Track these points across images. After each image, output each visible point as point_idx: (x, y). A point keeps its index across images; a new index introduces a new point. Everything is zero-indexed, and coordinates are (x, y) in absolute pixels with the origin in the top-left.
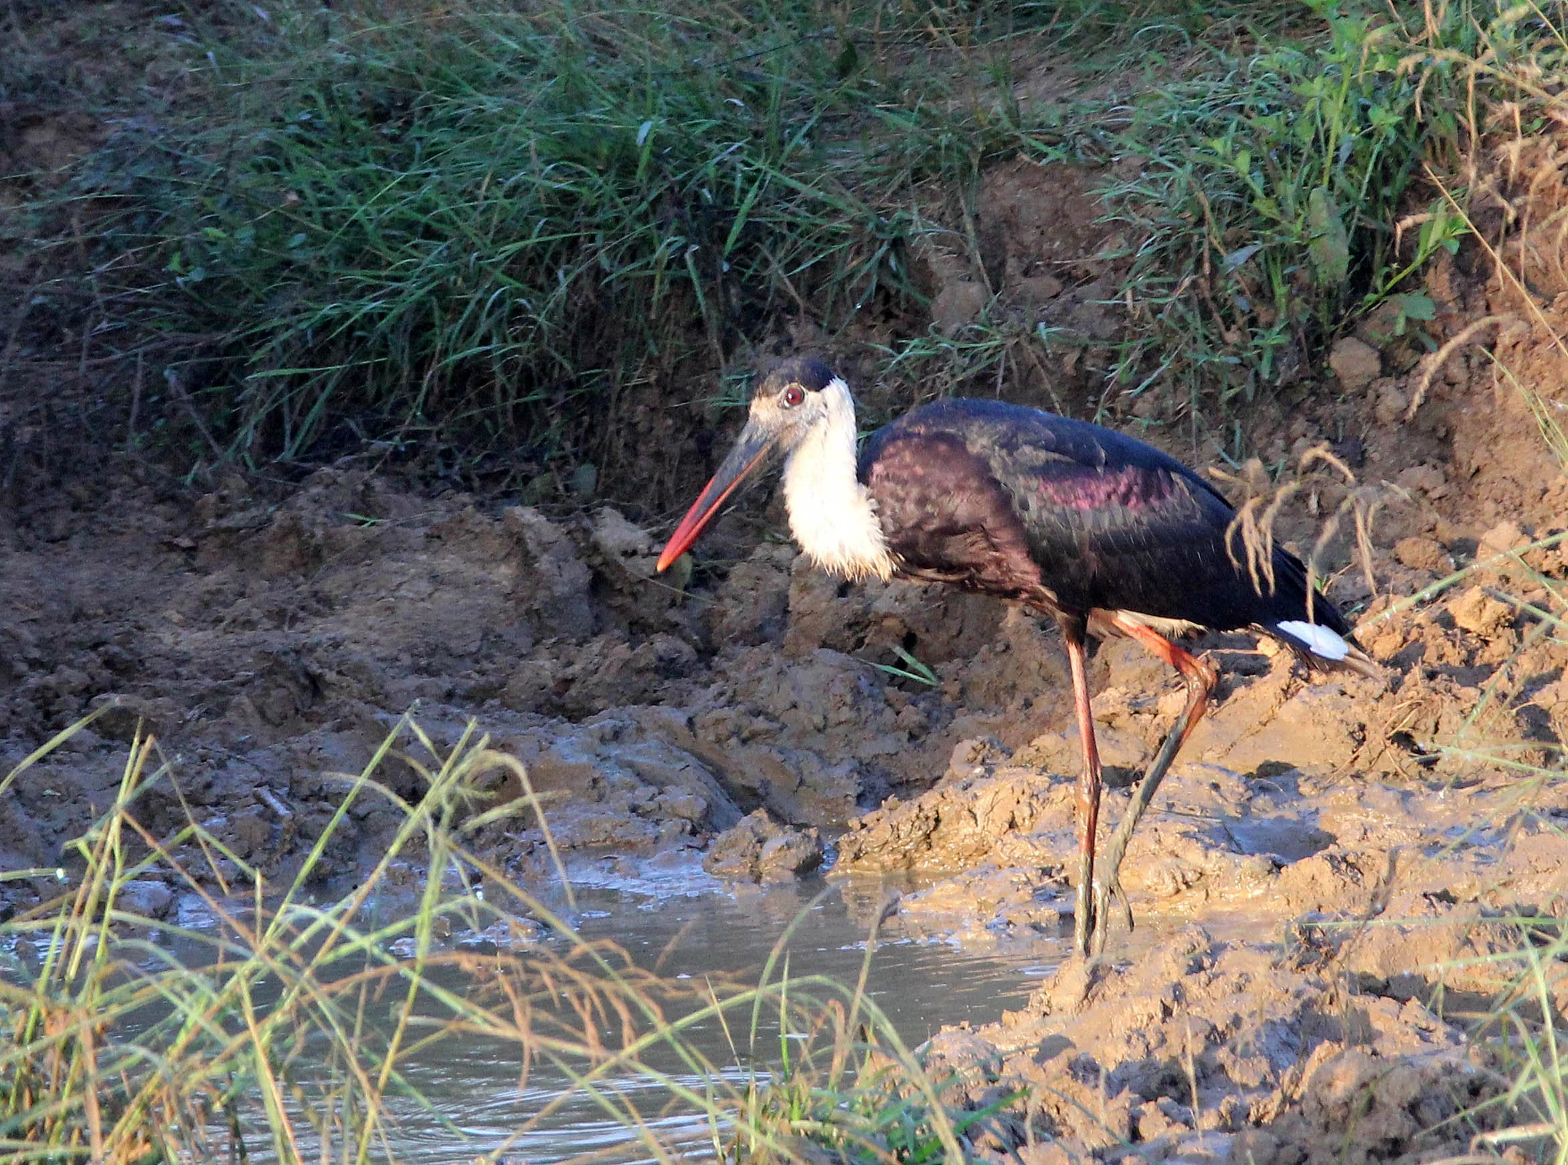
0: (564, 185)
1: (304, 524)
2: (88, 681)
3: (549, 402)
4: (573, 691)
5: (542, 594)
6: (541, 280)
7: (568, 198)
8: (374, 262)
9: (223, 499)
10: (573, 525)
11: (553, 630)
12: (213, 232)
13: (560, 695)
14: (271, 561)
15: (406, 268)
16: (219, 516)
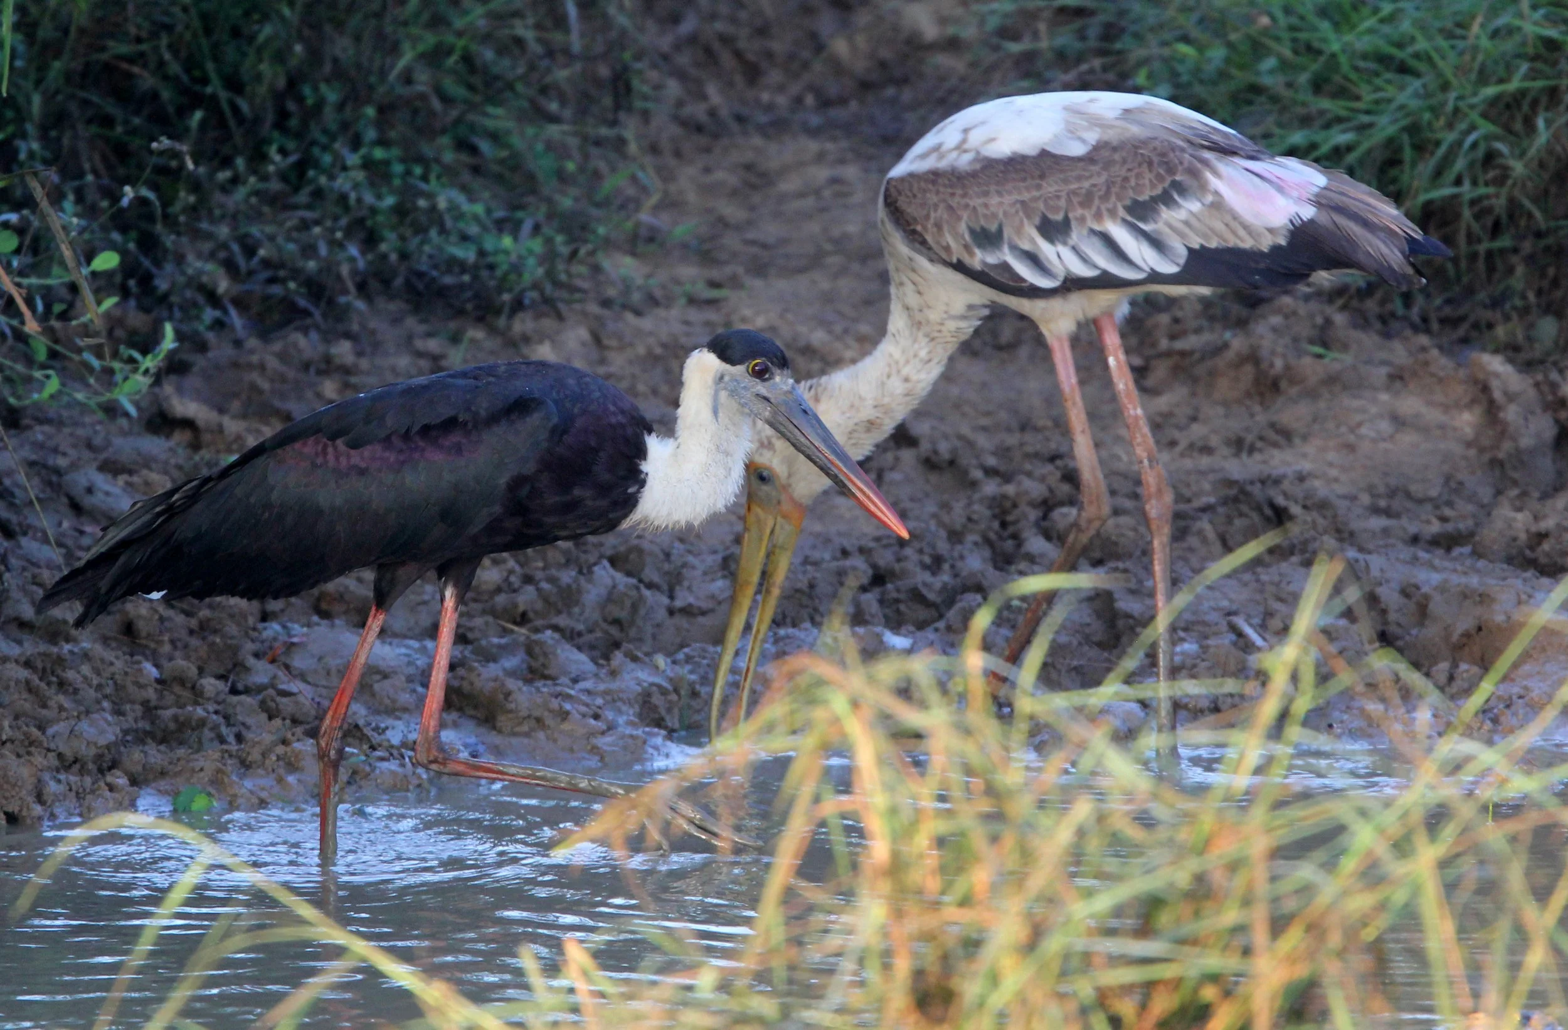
0: (1552, 33)
1: (1264, 353)
2: (1046, 494)
3: (1515, 250)
4: (1546, 546)
5: (1507, 446)
6: (1518, 126)
7: (1551, 45)
8: (1341, 93)
9: (1176, 321)
10: (1540, 377)
11: (1515, 483)
12: (1183, 49)
13: (1532, 548)
14: (1224, 387)
15: (1377, 102)
16: (1173, 337)
